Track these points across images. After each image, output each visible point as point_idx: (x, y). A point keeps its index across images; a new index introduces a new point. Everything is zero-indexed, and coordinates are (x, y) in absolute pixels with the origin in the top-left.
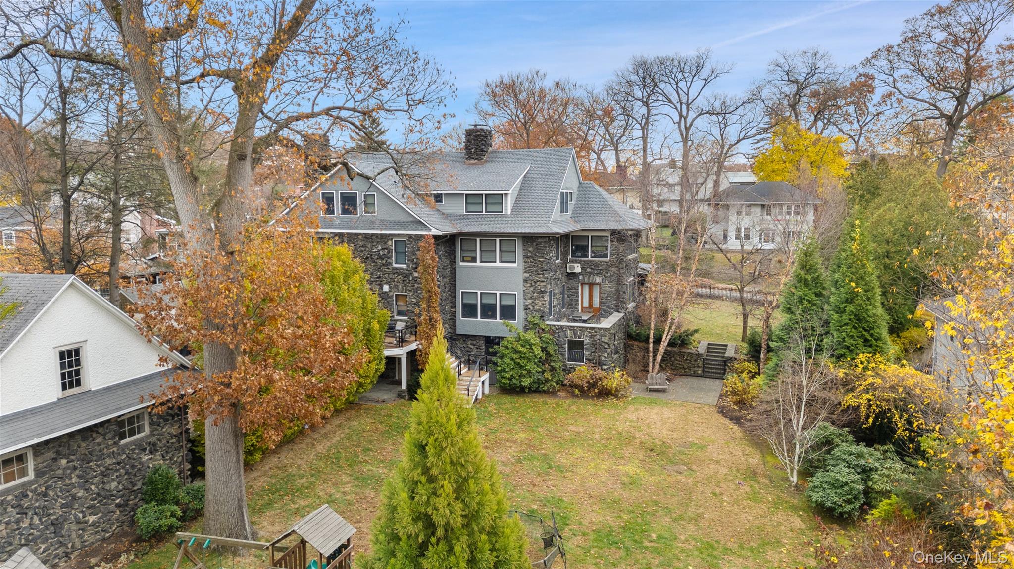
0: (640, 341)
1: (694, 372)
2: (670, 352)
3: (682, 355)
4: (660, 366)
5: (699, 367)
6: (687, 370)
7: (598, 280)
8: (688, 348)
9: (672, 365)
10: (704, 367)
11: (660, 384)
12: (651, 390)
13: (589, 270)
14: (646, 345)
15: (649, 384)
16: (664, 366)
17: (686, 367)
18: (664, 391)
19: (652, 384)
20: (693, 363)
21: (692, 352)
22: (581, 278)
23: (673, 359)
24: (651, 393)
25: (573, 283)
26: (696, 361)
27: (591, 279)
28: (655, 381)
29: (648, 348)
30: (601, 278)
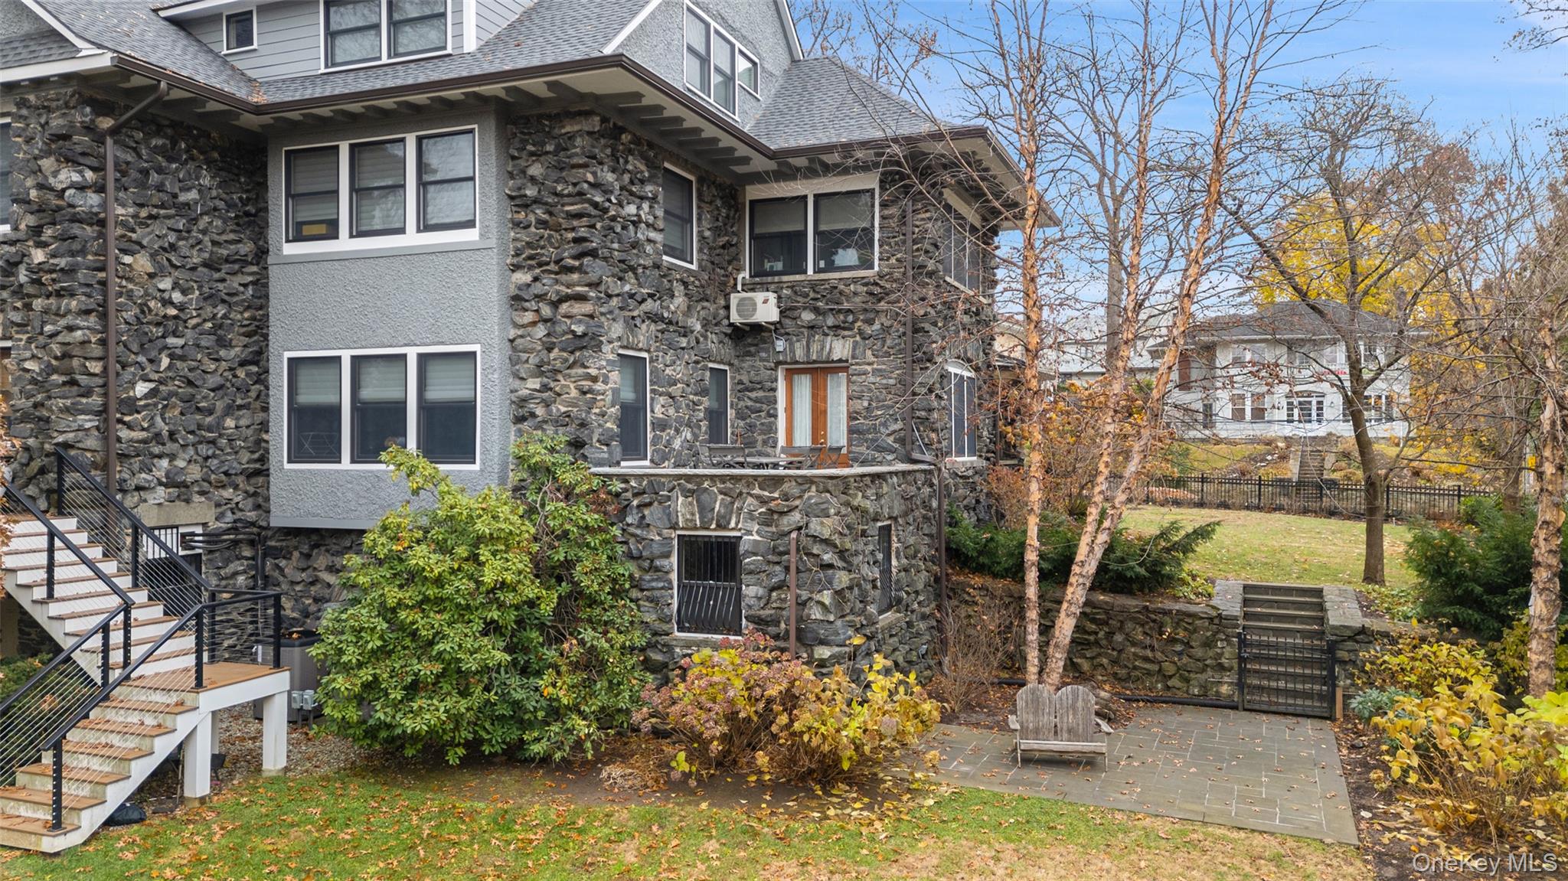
0: (995, 576)
1: (1204, 687)
2: (1108, 609)
3: (1152, 620)
4: (1071, 666)
5: (1221, 668)
6: (1174, 682)
7: (840, 349)
8: (1176, 599)
9: (1114, 662)
10: (1242, 672)
11: (1073, 734)
12: (1030, 760)
13: (807, 316)
14: (1014, 587)
15: (1024, 732)
16: (1086, 666)
17: (1169, 669)
18: (1088, 763)
19: (1037, 733)
20: (1199, 652)
21: (1192, 609)
22: (780, 345)
23: (1119, 638)
24: (1029, 774)
25: (755, 367)
26: (1208, 644)
27: (815, 347)
28: (1048, 720)
29: (1022, 598)
30: (849, 343)
